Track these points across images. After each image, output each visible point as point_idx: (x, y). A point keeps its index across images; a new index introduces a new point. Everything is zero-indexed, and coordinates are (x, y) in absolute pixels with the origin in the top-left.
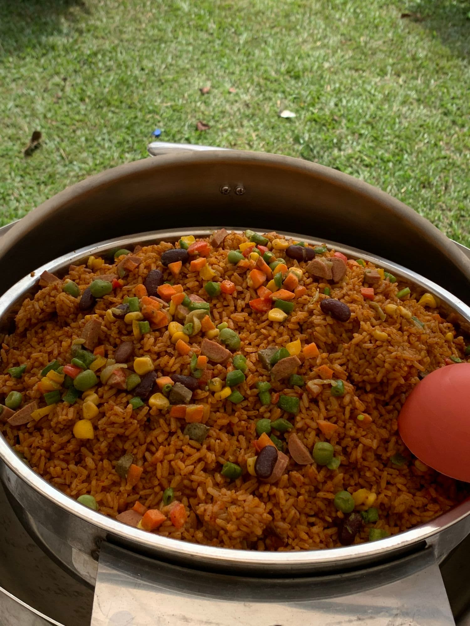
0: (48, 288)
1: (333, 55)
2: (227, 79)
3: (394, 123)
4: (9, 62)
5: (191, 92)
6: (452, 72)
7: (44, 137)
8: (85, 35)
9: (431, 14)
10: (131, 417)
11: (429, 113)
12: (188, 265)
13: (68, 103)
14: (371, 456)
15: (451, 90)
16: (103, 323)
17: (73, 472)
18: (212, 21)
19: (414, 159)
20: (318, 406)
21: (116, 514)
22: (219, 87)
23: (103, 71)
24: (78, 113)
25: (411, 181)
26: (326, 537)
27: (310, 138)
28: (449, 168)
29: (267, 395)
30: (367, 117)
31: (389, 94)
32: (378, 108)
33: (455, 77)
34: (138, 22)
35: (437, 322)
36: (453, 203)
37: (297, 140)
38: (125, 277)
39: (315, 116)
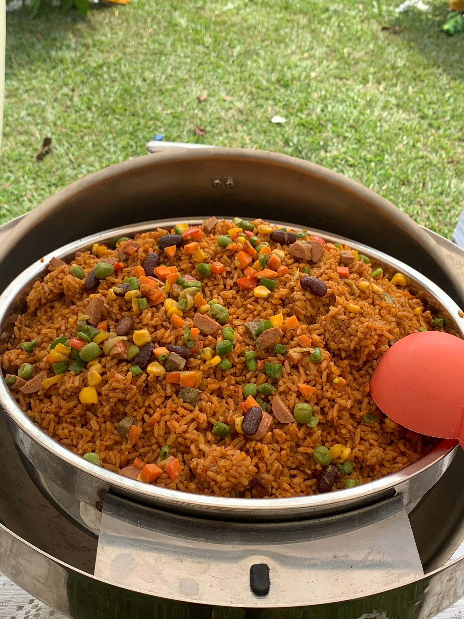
0: (56, 271)
1: (319, 65)
2: (222, 88)
3: (376, 127)
4: (22, 75)
5: (189, 100)
6: (428, 79)
7: (54, 143)
8: (91, 49)
9: (408, 26)
10: (131, 383)
11: (407, 117)
12: (182, 249)
13: (76, 112)
14: (346, 414)
15: (428, 96)
16: (106, 301)
17: (79, 434)
18: (208, 35)
19: (394, 159)
20: (299, 371)
21: (118, 469)
22: (214, 95)
23: (108, 82)
24: (86, 120)
25: (392, 179)
26: (306, 487)
27: (299, 141)
28: (426, 166)
29: (253, 362)
30: (351, 121)
31: (370, 100)
32: (360, 113)
33: (431, 84)
34: (140, 37)
35: (407, 298)
36: (430, 198)
37: (287, 143)
38: (126, 260)
39: (303, 121)
